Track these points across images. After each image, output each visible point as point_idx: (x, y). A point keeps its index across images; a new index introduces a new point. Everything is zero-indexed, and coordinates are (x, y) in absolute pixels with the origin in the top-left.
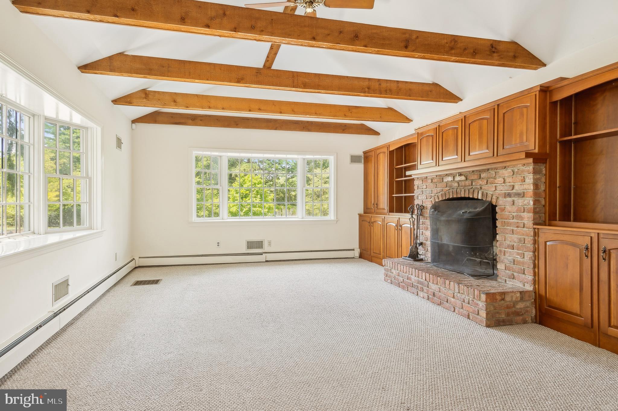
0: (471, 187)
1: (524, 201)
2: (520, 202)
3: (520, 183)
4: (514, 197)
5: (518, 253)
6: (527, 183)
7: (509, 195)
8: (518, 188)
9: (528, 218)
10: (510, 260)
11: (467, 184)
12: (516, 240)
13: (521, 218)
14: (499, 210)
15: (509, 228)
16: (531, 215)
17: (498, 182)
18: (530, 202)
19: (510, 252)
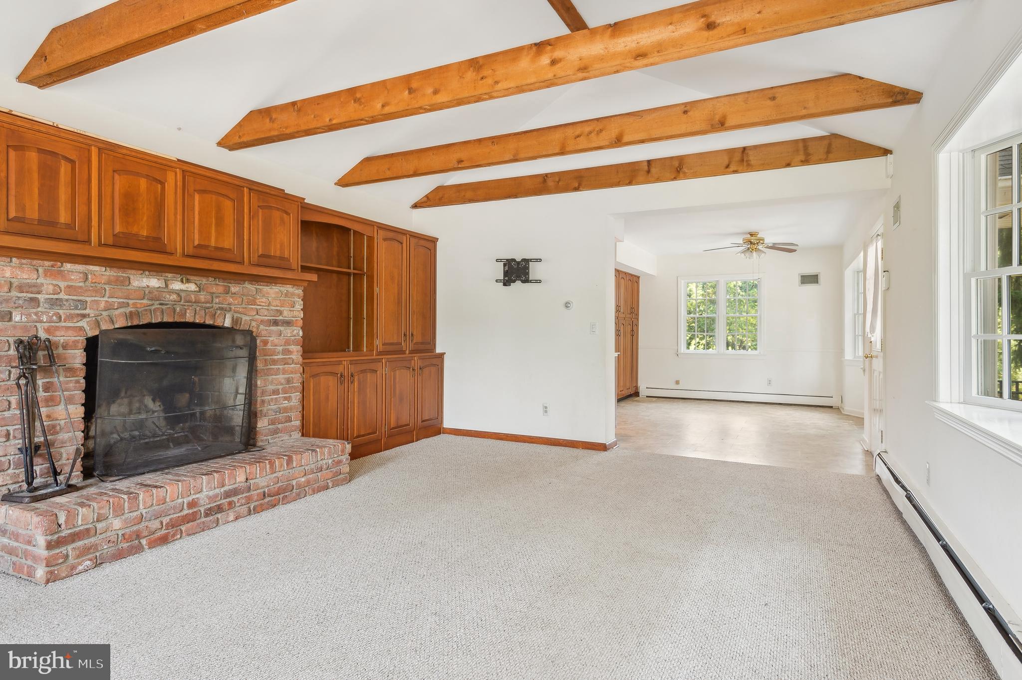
0: (211, 305)
1: (293, 331)
2: (288, 332)
3: (288, 309)
4: (282, 326)
5: (285, 397)
6: (297, 309)
7: (276, 323)
8: (287, 314)
9: (296, 352)
10: (276, 409)
11: (203, 300)
12: (283, 381)
13: (289, 352)
14: (261, 343)
15: (273, 367)
16: (299, 348)
17: (261, 304)
18: (298, 332)
19: (276, 398)
